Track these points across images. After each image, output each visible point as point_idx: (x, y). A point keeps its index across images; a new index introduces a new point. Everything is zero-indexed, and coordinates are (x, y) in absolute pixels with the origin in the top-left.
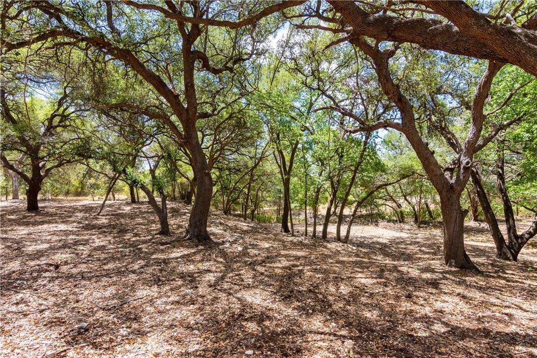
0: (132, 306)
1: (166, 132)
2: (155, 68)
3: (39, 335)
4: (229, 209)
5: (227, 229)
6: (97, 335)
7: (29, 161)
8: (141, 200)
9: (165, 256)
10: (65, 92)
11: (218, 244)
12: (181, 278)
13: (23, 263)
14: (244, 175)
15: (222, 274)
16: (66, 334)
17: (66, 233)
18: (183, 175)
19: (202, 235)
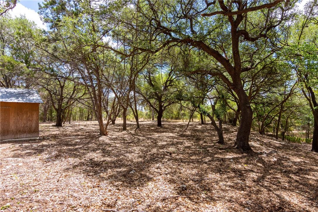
0: (206, 182)
1: (220, 83)
2: (214, 47)
3: (166, 185)
4: (264, 131)
5: (263, 144)
6: (190, 193)
7: (158, 103)
8: (206, 122)
9: (222, 157)
10: (172, 69)
11: (257, 154)
12: (234, 172)
13: (158, 150)
14: (275, 107)
15: (262, 175)
16: (177, 188)
17: (173, 138)
18: (231, 108)
19: (245, 147)
